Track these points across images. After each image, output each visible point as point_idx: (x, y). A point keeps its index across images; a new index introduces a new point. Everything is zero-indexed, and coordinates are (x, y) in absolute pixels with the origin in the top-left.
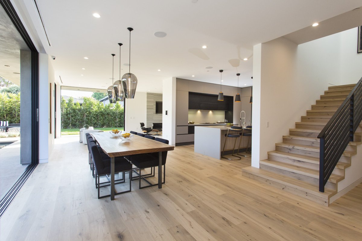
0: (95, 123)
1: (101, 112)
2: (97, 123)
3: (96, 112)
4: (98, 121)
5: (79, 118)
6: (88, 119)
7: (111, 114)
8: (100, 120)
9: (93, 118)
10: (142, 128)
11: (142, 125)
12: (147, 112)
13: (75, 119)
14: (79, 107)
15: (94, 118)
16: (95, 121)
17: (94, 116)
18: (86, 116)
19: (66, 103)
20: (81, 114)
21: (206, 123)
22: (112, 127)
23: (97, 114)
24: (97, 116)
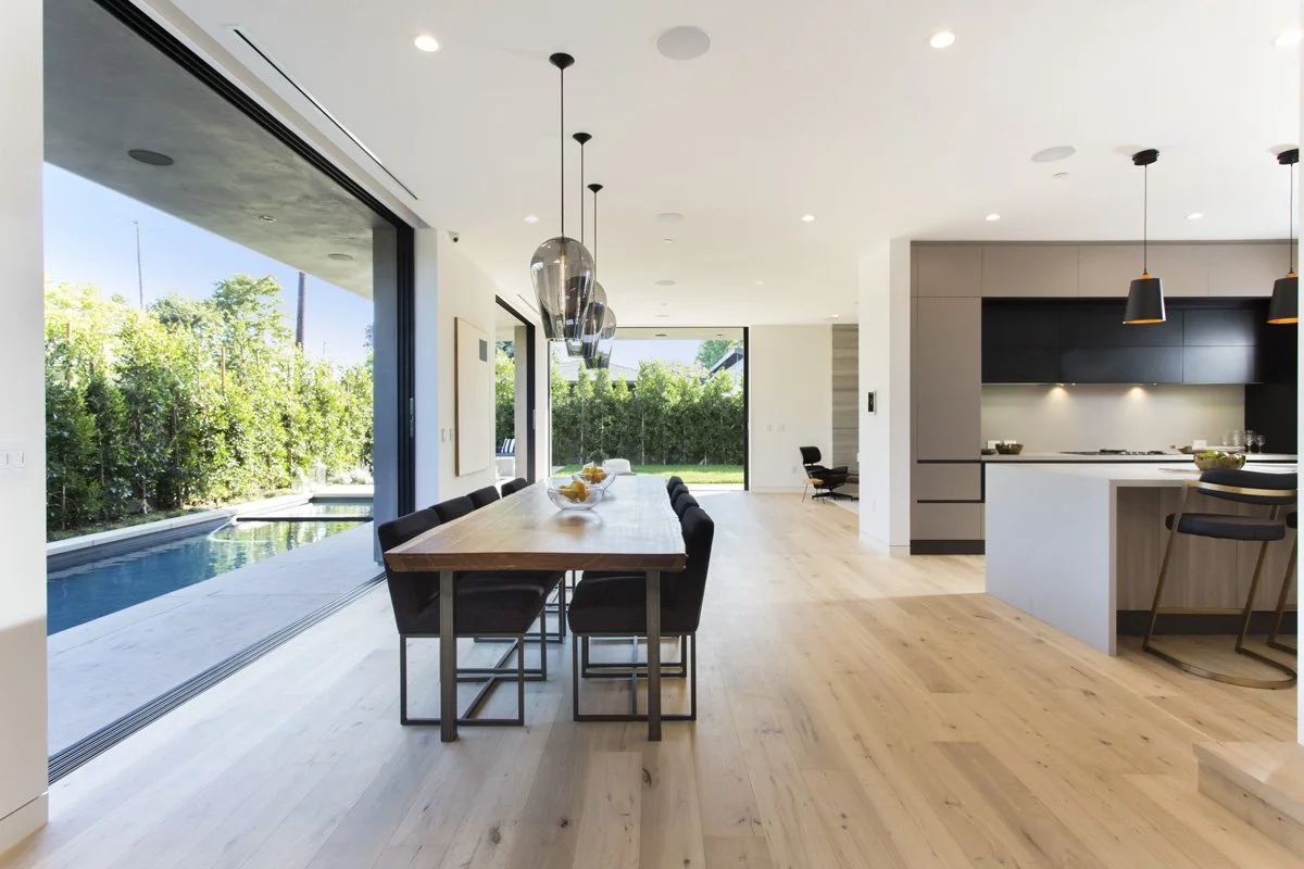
0: (674, 448)
1: (693, 409)
2: (679, 447)
3: (675, 409)
4: (682, 440)
5: (624, 429)
6: (653, 433)
7: (725, 414)
8: (689, 438)
9: (665, 428)
10: (808, 469)
11: (810, 455)
12: (835, 403)
13: (613, 433)
14: (624, 395)
15: (670, 428)
16: (674, 441)
17: (669, 424)
18: (647, 423)
19: (591, 383)
20: (631, 417)
21: (1103, 452)
22: (728, 463)
23: (677, 414)
24: (678, 423)
